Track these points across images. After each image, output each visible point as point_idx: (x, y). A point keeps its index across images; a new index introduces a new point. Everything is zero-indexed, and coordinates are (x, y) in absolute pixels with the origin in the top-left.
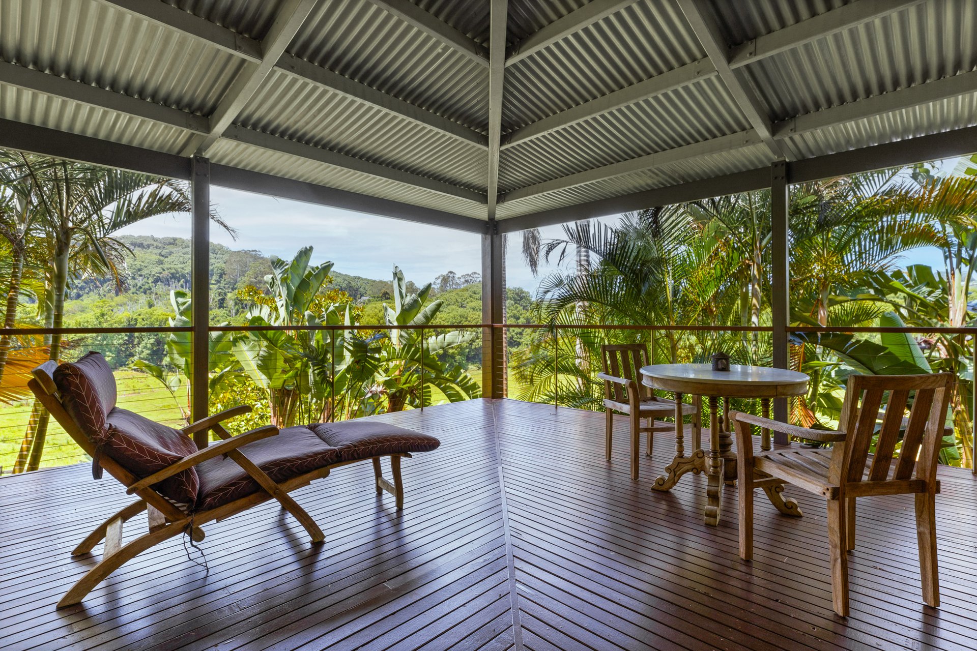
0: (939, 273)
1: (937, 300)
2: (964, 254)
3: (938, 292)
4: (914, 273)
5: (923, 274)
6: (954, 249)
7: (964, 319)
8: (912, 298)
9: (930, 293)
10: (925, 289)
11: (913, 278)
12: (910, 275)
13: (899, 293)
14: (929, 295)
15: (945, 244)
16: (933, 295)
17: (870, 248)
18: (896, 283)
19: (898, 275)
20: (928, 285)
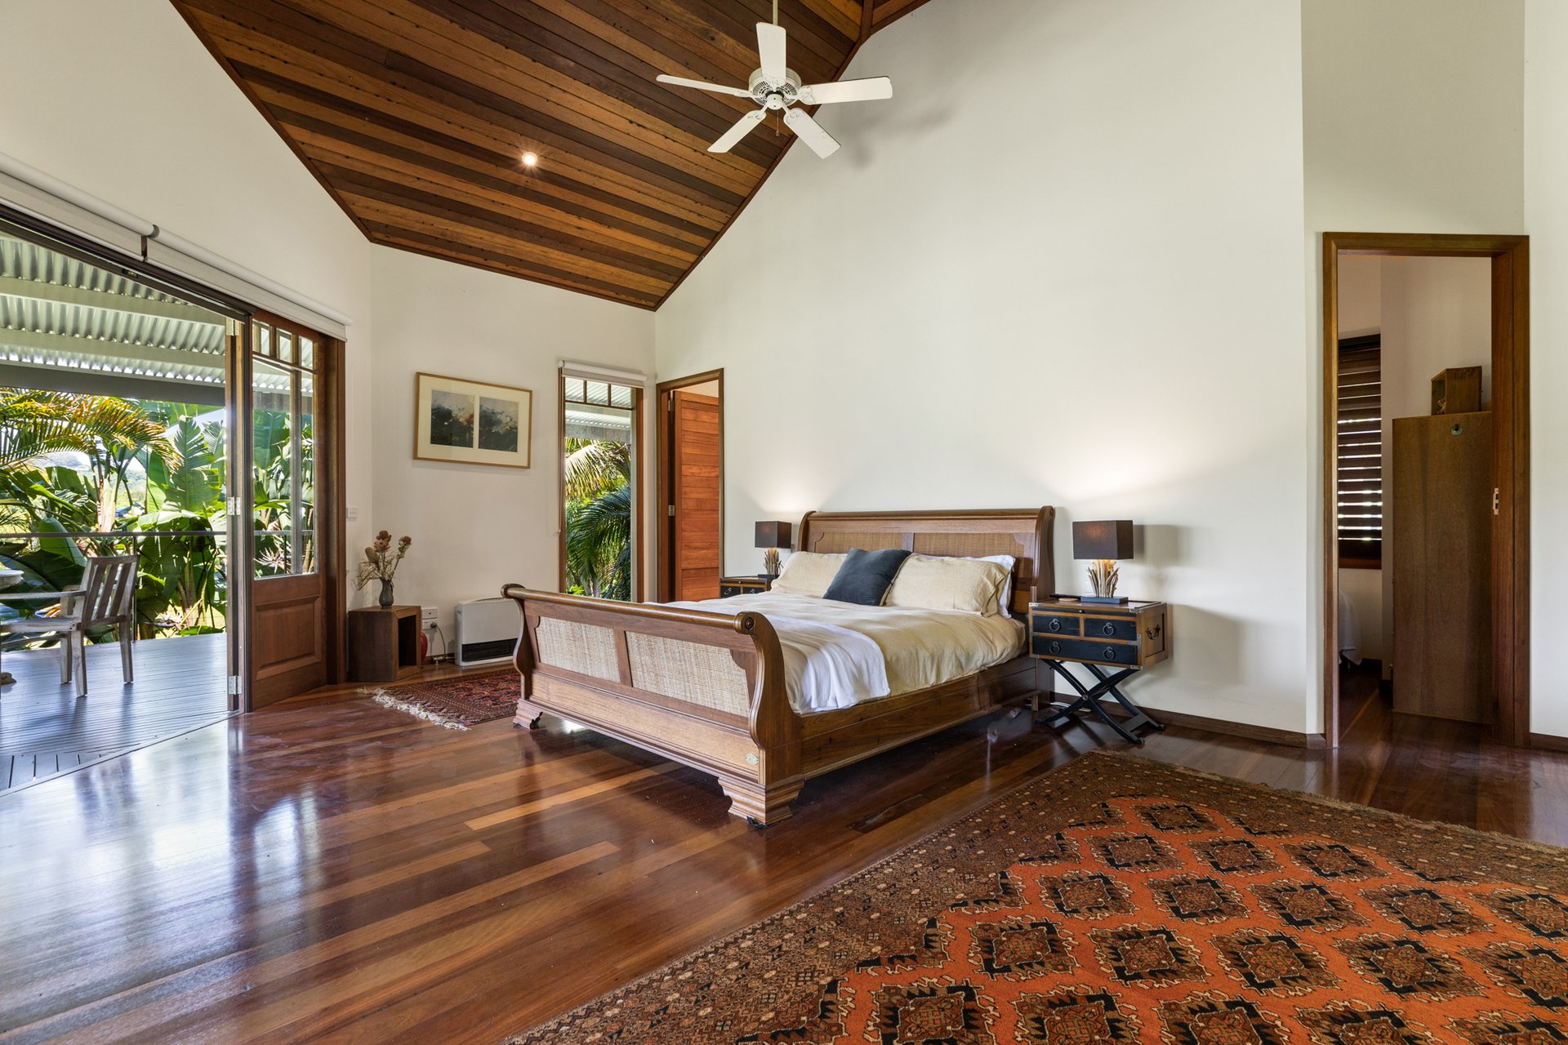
0: (86, 479)
1: (83, 507)
2: (112, 464)
3: (84, 498)
4: (55, 474)
5: (66, 478)
6: (104, 457)
7: (113, 527)
8: (52, 503)
9: (76, 498)
10: (71, 494)
11: (53, 480)
12: (50, 478)
13: (38, 497)
14: (74, 500)
15: (93, 452)
16: (79, 500)
17: (9, 453)
18: (37, 486)
19: (36, 476)
20: (73, 490)
